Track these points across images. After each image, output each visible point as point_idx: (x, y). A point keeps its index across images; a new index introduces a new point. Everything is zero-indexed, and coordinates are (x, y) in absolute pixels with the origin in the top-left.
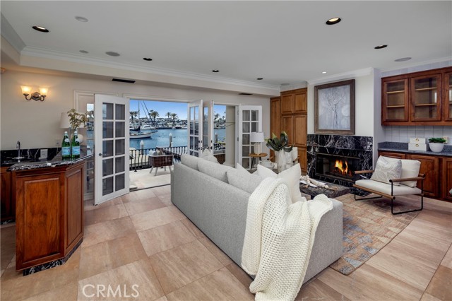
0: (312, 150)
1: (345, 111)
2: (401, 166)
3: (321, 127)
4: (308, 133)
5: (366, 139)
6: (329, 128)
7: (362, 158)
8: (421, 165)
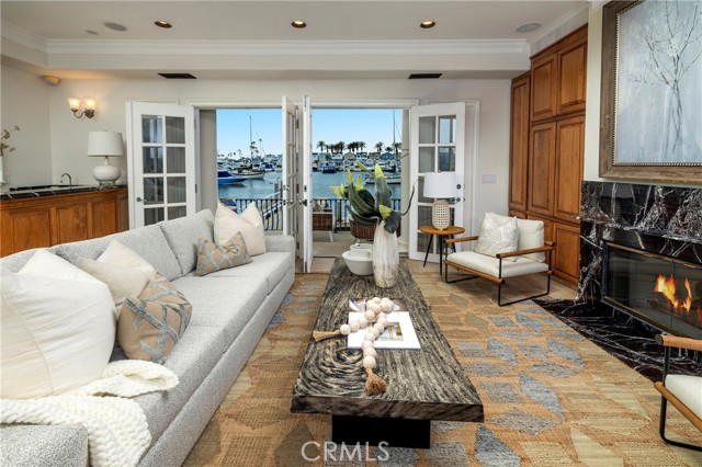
0: (593, 234)
3: (623, 155)
4: (587, 178)
6: (646, 160)
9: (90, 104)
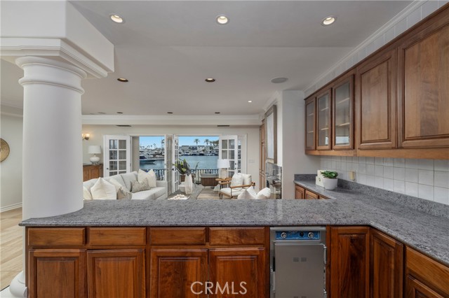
9: (88, 135)
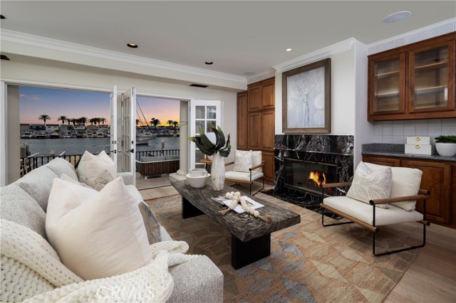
0: (280, 155)
1: (319, 102)
2: (391, 177)
3: (290, 125)
4: (276, 133)
5: (344, 139)
6: (299, 126)
7: (340, 164)
8: (423, 176)
